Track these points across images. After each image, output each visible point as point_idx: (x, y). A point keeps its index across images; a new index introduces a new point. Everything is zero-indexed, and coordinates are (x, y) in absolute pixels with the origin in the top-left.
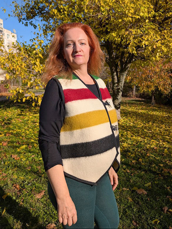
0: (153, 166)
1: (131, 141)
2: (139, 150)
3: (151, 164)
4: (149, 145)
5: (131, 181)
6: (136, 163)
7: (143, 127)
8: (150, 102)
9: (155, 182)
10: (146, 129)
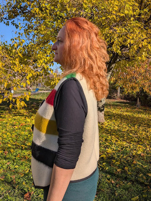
0: (141, 175)
1: (116, 146)
2: (125, 157)
3: (138, 173)
4: (135, 151)
5: (116, 194)
6: (122, 172)
7: (128, 131)
8: (135, 104)
9: (144, 196)
10: (132, 133)
